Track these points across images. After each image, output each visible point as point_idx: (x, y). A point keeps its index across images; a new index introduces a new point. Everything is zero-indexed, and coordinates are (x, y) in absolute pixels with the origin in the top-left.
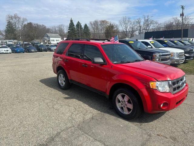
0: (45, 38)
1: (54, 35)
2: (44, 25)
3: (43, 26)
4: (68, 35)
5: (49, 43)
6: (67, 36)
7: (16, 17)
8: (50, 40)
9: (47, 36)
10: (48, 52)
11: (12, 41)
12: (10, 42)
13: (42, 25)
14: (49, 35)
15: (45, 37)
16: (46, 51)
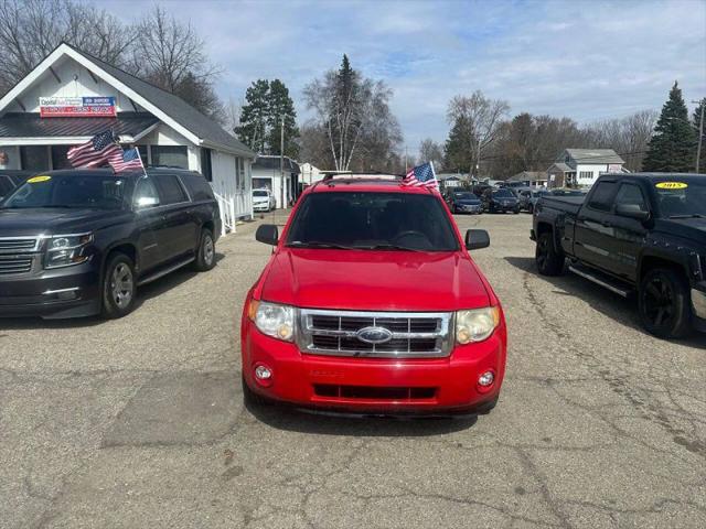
0: (558, 165)
1: (593, 153)
2: (569, 121)
3: (566, 121)
4: (647, 153)
5: (568, 185)
6: (647, 156)
7: (476, 101)
8: (575, 173)
9: (568, 159)
10: (521, 215)
11: (458, 176)
12: (451, 179)
13: (564, 119)
14: (574, 153)
15: (558, 162)
16: (516, 213)
